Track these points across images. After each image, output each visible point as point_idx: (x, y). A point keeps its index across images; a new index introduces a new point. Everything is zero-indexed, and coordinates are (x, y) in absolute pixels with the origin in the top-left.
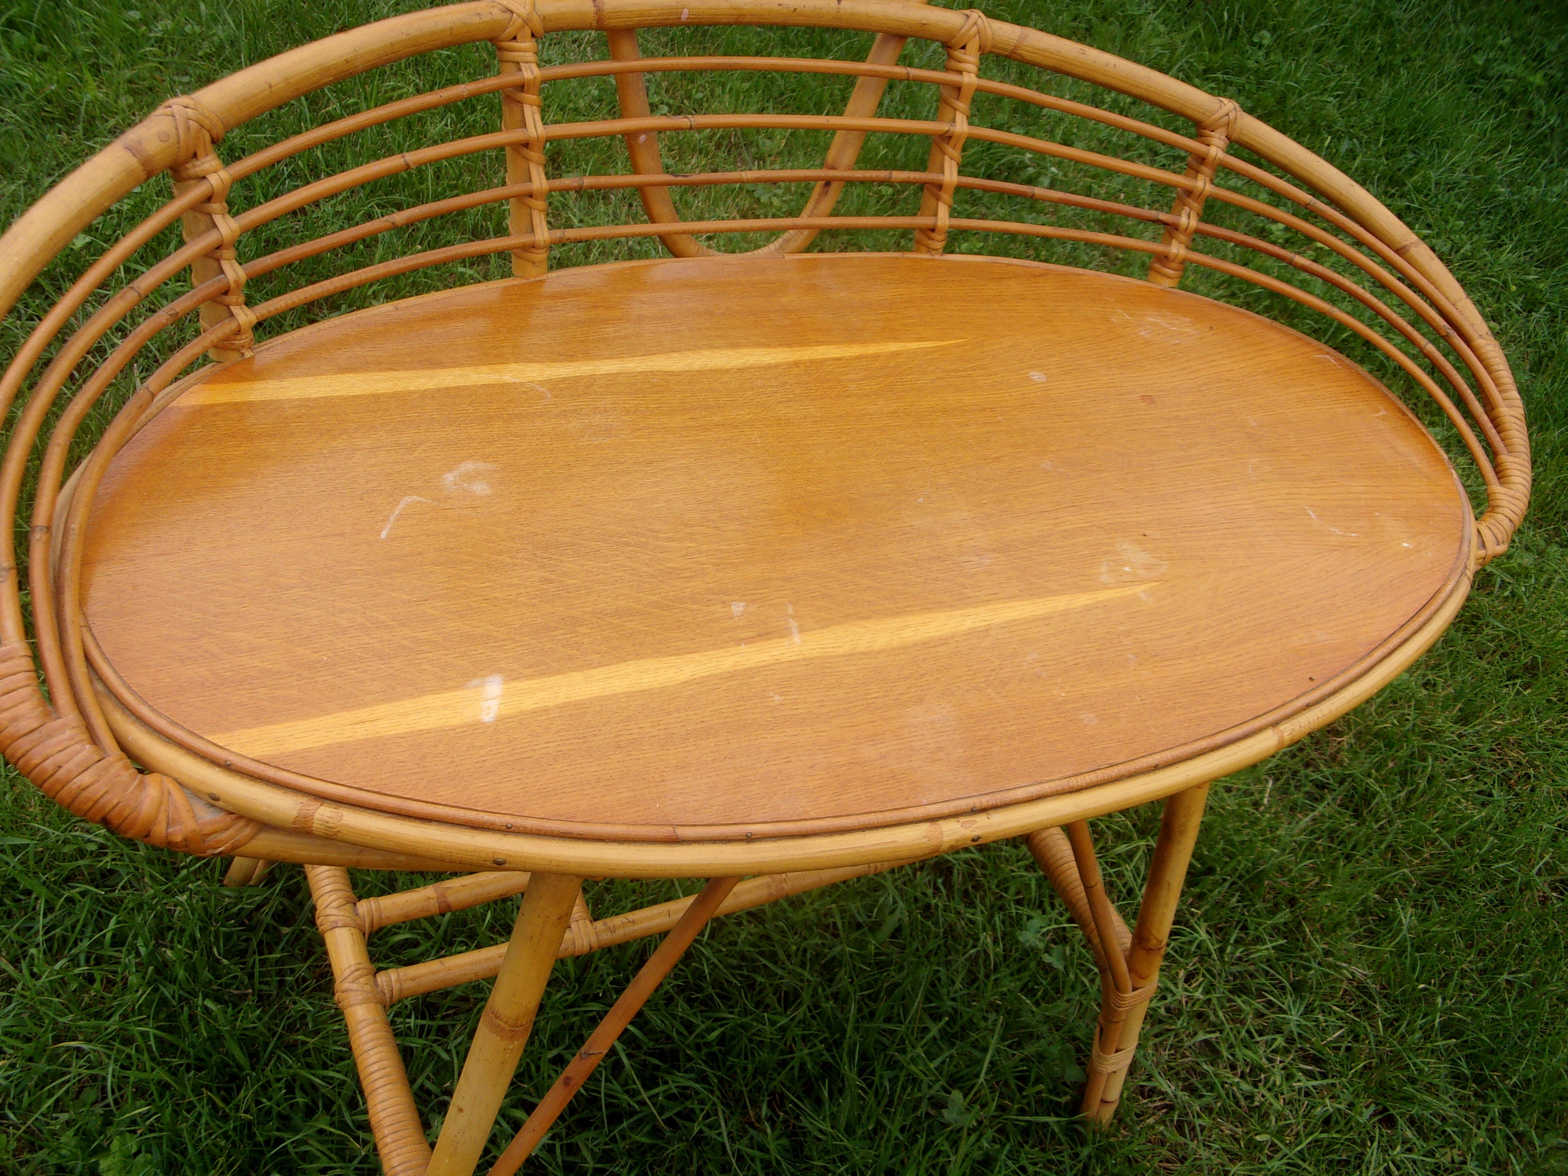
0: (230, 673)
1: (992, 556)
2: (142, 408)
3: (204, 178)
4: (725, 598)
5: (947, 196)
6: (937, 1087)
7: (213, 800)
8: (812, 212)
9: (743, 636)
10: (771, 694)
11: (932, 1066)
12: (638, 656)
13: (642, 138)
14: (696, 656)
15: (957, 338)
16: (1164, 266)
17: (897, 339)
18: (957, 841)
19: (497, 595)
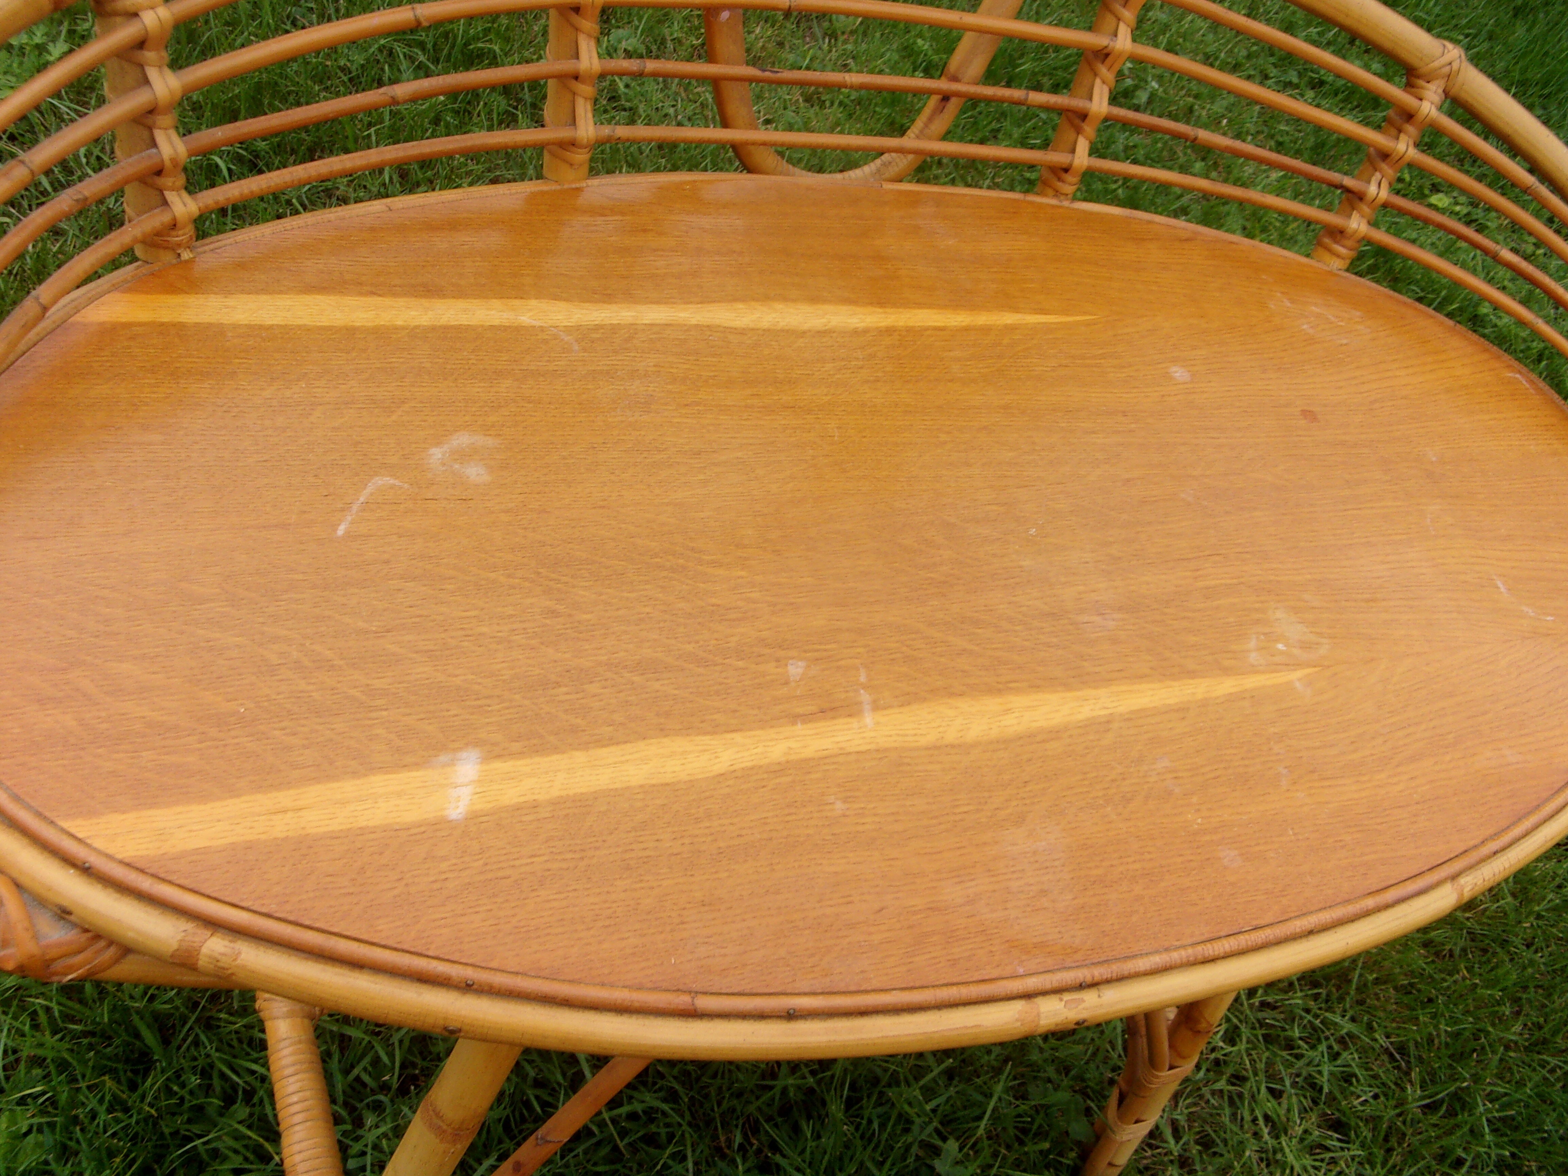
0: (105, 726)
1: (1120, 616)
2: (27, 328)
3: (136, 15)
4: (781, 653)
5: (1089, 129)
6: (930, 1129)
7: (63, 914)
8: (921, 132)
9: (800, 710)
10: (832, 799)
11: (928, 1107)
12: (663, 731)
13: (725, 15)
14: (738, 737)
15: (1085, 313)
16: (1337, 242)
17: (1016, 310)
18: (1057, 1025)
19: (484, 629)
